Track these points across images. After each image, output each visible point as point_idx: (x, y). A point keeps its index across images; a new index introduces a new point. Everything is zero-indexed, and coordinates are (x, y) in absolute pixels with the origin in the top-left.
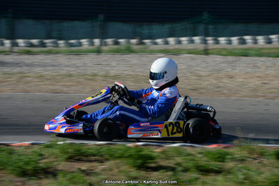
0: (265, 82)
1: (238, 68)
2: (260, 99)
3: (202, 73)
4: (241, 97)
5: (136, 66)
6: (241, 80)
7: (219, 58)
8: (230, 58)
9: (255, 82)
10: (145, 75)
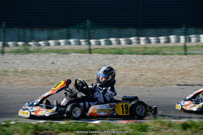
0: (141, 73)
1: (118, 64)
2: (142, 87)
3: (91, 68)
4: (126, 86)
5: (37, 64)
6: (123, 73)
7: (101, 56)
8: (110, 56)
9: (134, 75)
10: (47, 70)
